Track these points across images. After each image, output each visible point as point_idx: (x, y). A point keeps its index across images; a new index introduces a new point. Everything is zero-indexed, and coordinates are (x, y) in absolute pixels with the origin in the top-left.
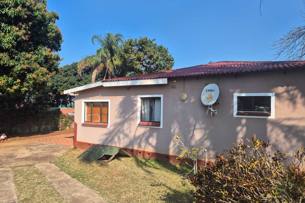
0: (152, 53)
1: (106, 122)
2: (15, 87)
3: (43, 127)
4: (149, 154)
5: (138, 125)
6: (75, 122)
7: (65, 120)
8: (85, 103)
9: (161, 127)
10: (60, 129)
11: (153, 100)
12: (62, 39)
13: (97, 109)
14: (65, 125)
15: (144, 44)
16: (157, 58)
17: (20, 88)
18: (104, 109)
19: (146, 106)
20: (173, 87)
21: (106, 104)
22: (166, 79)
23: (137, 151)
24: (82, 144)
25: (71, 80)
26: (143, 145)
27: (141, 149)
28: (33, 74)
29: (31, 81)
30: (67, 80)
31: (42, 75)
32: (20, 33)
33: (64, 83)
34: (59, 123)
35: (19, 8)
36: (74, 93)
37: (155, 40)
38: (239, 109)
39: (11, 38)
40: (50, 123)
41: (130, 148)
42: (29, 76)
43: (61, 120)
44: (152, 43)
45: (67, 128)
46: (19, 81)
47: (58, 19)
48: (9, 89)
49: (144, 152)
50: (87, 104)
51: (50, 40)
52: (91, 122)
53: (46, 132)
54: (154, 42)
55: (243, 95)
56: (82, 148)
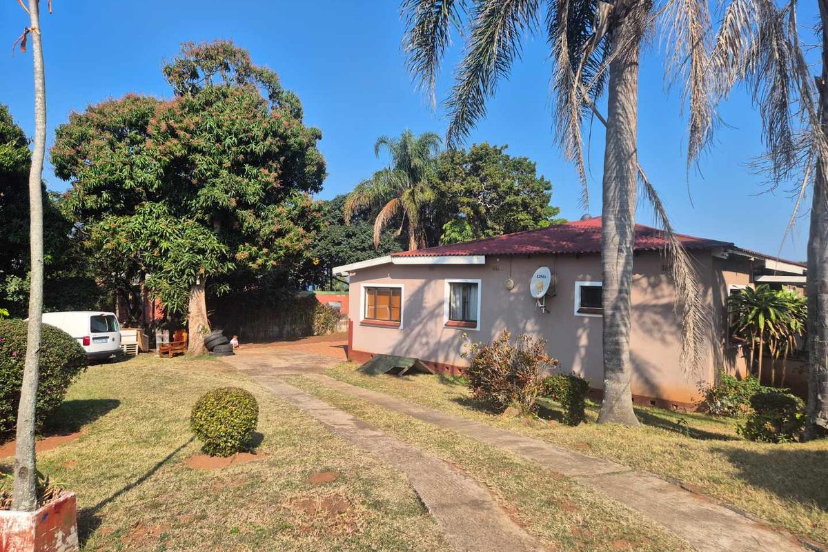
0: (497, 178)
1: (398, 319)
2: (260, 261)
3: (287, 328)
4: (460, 370)
5: (446, 325)
6: (350, 319)
7: (325, 316)
8: (365, 288)
9: (478, 328)
10: (316, 334)
11: (468, 287)
12: (326, 172)
13: (385, 299)
14: (324, 326)
15: (481, 159)
16: (509, 188)
17: (266, 261)
18: (395, 298)
19: (458, 296)
20: (495, 269)
21: (397, 291)
22: (483, 257)
23: (443, 365)
24: (361, 355)
25: (333, 234)
26: (452, 355)
27: (450, 363)
28: (283, 238)
29: (282, 250)
30: (327, 235)
31: (298, 240)
32: (271, 179)
33: (319, 241)
34: (313, 321)
35: (269, 139)
36: (349, 272)
37: (506, 147)
38: (582, 304)
39: (258, 187)
40: (299, 321)
41: (433, 360)
42: (279, 241)
43: (317, 315)
44: (500, 153)
45: (329, 332)
46: (265, 250)
47: (320, 139)
48: (250, 264)
49: (453, 367)
50: (369, 289)
51: (308, 178)
52: (375, 319)
53: (292, 337)
54: (504, 152)
55: (587, 284)
56: (360, 361)
